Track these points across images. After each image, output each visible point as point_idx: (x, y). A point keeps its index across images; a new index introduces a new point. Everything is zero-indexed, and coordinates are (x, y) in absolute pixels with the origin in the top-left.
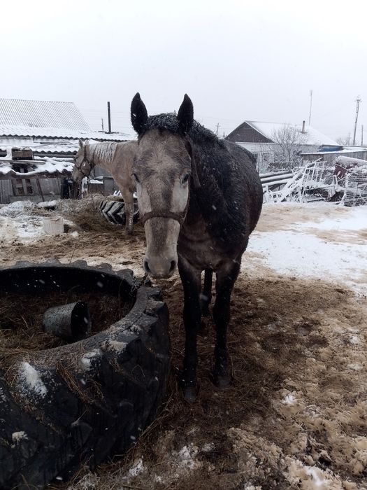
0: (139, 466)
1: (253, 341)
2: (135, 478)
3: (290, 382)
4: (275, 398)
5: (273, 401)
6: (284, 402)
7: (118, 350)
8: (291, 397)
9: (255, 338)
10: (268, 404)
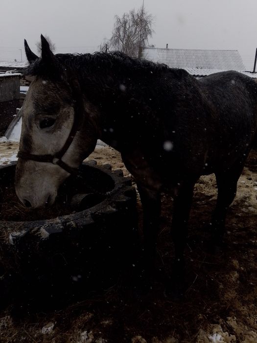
0: (49, 328)
1: (233, 268)
2: (42, 335)
3: (232, 322)
4: (205, 330)
5: (201, 331)
6: (210, 337)
7: (43, 237)
8: (219, 337)
9: (238, 267)
10: (195, 331)
